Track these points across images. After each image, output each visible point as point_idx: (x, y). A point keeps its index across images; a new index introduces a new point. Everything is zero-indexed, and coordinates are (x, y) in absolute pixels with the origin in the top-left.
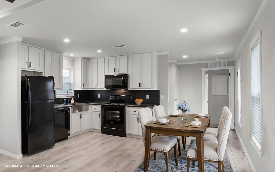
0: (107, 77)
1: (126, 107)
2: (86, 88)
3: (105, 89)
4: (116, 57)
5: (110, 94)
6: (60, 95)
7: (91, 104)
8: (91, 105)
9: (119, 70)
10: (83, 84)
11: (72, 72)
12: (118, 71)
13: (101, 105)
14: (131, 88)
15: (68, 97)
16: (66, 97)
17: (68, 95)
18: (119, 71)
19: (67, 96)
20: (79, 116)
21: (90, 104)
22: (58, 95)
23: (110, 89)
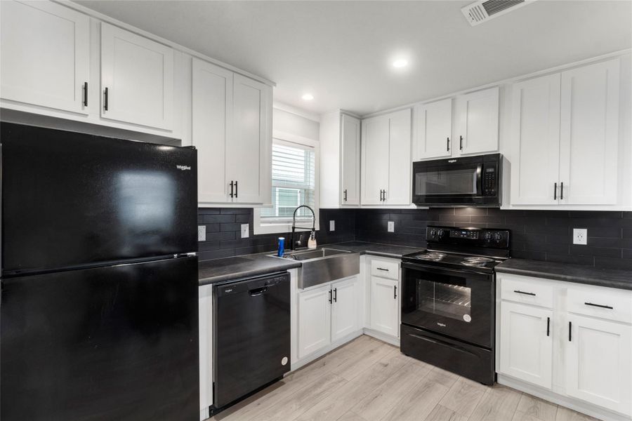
0: (420, 168)
1: (499, 276)
2: (353, 203)
3: (414, 207)
4: (453, 100)
5: (428, 222)
6: (270, 222)
7: (369, 254)
8: (369, 257)
9: (464, 141)
10: (346, 192)
11: (313, 156)
12: (461, 148)
13: (402, 259)
14: (512, 203)
15: (296, 230)
16: (291, 231)
17: (297, 225)
18: (463, 145)
19: (294, 228)
20: (327, 296)
21: (364, 253)
22: (262, 225)
23: (428, 208)
